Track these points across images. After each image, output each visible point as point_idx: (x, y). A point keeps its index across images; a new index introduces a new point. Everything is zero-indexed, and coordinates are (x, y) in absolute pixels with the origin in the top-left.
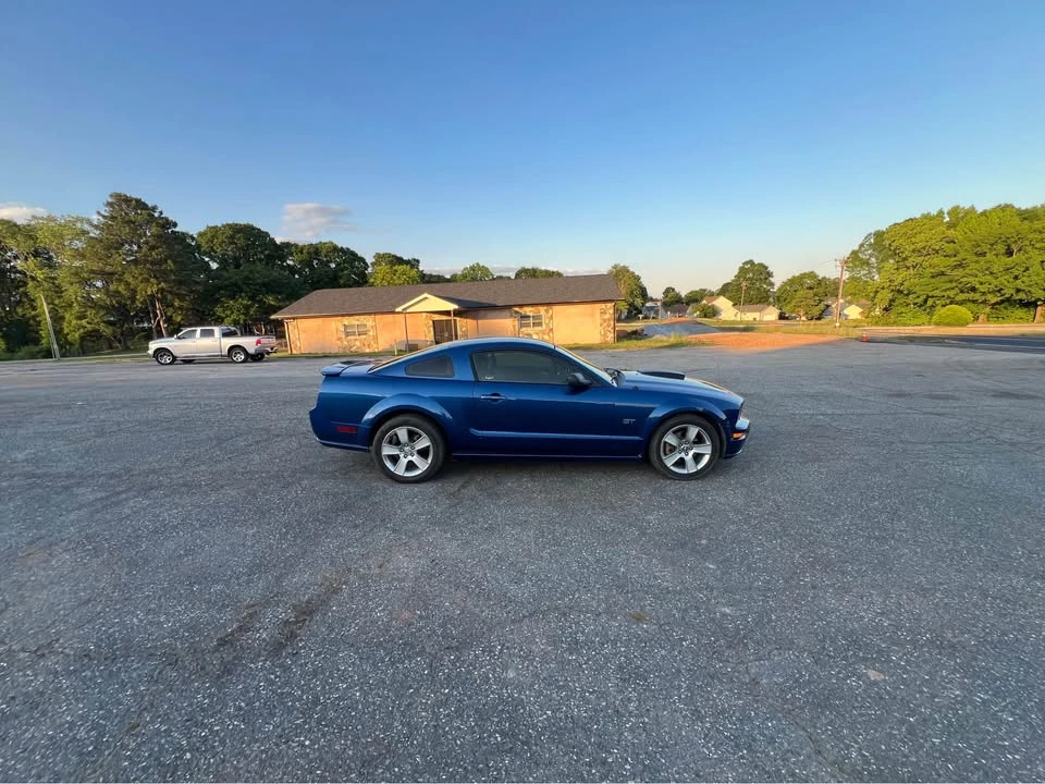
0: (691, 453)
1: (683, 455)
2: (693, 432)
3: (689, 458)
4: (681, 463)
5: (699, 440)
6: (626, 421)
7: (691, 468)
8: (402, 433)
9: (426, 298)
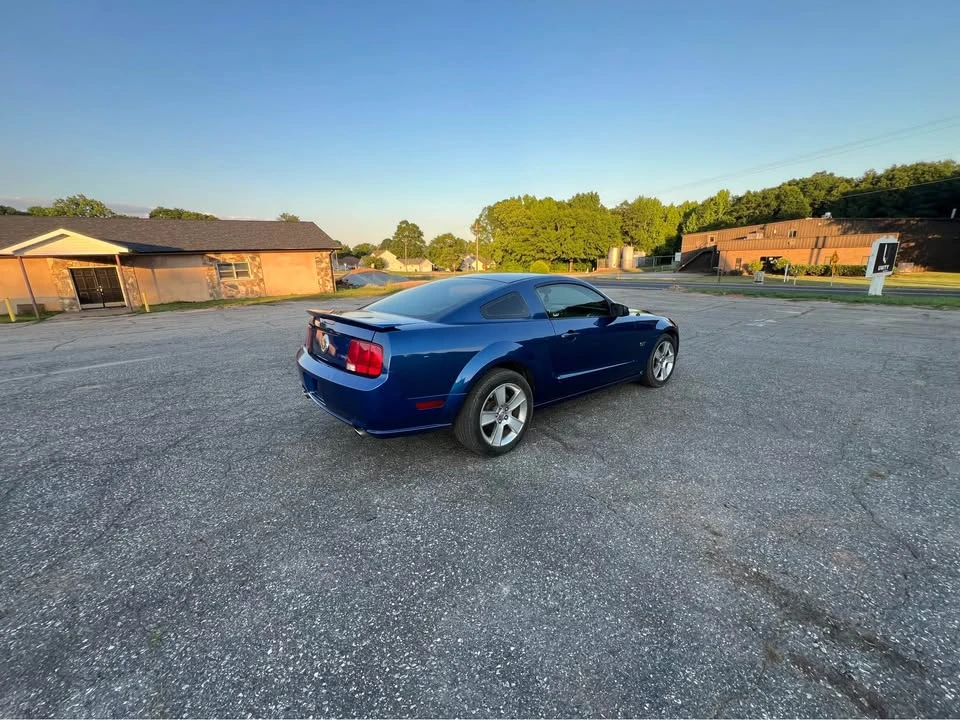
9: (62, 236)
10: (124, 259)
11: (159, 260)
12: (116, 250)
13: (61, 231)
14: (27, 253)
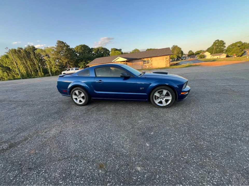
0: (164, 99)
1: (161, 100)
2: (165, 92)
3: (163, 101)
4: (161, 102)
5: (167, 95)
6: (141, 88)
7: (164, 104)
8: (77, 92)
9: (119, 58)
10: (126, 61)
11: (133, 61)
12: (125, 60)
13: (119, 57)
14: (115, 61)
